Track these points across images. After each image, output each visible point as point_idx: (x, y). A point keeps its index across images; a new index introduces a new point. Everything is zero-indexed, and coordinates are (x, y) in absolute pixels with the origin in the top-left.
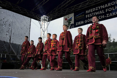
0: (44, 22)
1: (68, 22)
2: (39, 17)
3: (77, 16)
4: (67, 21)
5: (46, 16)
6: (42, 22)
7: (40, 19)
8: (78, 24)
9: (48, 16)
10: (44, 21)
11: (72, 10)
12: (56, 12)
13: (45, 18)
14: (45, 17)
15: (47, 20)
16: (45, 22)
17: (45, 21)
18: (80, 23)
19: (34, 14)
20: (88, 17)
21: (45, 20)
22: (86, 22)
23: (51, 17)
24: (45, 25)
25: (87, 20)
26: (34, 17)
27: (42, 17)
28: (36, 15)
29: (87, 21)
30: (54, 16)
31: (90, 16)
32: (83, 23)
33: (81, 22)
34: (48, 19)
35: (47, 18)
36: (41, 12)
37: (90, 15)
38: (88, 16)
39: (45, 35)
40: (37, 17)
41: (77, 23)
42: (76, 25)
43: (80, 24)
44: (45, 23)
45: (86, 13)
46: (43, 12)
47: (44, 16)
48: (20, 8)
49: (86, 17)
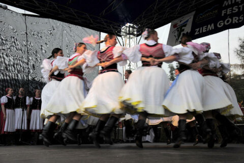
0: (129, 38)
2: (116, 29)
3: (201, 14)
4: (176, 28)
5: (132, 25)
6: (124, 39)
7: (120, 31)
8: (201, 32)
9: (136, 24)
10: (128, 36)
11: (191, 4)
12: (155, 14)
13: (131, 29)
14: (130, 26)
15: (135, 33)
16: (132, 38)
17: (132, 36)
18: (204, 29)
19: (106, 22)
20: (228, 13)
21: (129, 34)
22: (220, 25)
23: (144, 26)
24: (131, 45)
25: (224, 22)
26: (106, 28)
27: (124, 27)
28: (111, 23)
29: (222, 24)
30: (149, 24)
31: (232, 11)
32: (213, 28)
33: (207, 28)
34: (137, 31)
35: (135, 28)
36: (121, 16)
37: (234, 9)
38: (227, 11)
39: (131, 67)
40: (113, 27)
41: (198, 30)
42: (196, 33)
43: (204, 31)
44: (131, 40)
45: (224, 6)
46: (126, 15)
47: (128, 25)
48: (75, 12)
49: (223, 15)
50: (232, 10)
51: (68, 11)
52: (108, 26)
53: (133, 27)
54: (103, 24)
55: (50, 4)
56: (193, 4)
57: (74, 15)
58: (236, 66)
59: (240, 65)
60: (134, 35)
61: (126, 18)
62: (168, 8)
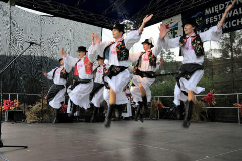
0: (127, 32)
1: (172, 32)
4: (169, 30)
5: (129, 21)
9: (132, 21)
10: (126, 30)
11: (177, 8)
13: (128, 24)
15: (132, 28)
16: (129, 32)
17: (128, 30)
19: (107, 19)
20: (211, 22)
21: (127, 28)
26: (107, 24)
28: (112, 20)
34: (134, 27)
36: (120, 13)
37: (215, 18)
38: (209, 19)
45: (206, 14)
46: (124, 13)
47: (126, 21)
48: (82, 12)
49: (207, 23)
50: (214, 19)
51: (76, 11)
52: (109, 22)
53: (130, 23)
54: (105, 21)
55: (62, 5)
56: (180, 8)
57: (81, 14)
58: (215, 50)
59: (219, 50)
60: (131, 30)
61: (124, 15)
62: (159, 9)
